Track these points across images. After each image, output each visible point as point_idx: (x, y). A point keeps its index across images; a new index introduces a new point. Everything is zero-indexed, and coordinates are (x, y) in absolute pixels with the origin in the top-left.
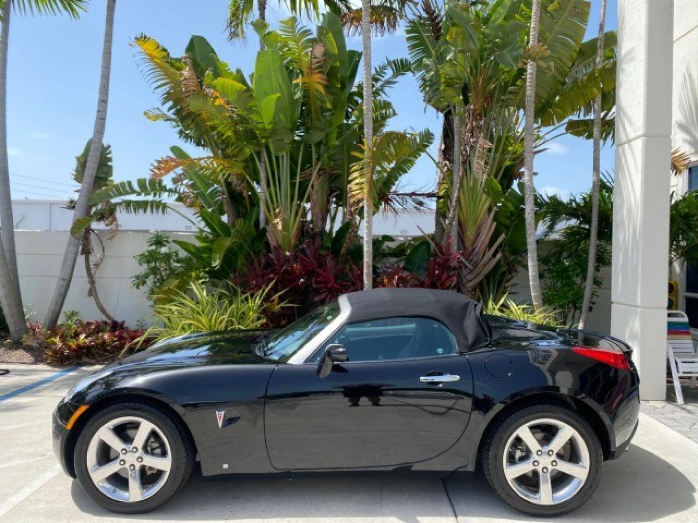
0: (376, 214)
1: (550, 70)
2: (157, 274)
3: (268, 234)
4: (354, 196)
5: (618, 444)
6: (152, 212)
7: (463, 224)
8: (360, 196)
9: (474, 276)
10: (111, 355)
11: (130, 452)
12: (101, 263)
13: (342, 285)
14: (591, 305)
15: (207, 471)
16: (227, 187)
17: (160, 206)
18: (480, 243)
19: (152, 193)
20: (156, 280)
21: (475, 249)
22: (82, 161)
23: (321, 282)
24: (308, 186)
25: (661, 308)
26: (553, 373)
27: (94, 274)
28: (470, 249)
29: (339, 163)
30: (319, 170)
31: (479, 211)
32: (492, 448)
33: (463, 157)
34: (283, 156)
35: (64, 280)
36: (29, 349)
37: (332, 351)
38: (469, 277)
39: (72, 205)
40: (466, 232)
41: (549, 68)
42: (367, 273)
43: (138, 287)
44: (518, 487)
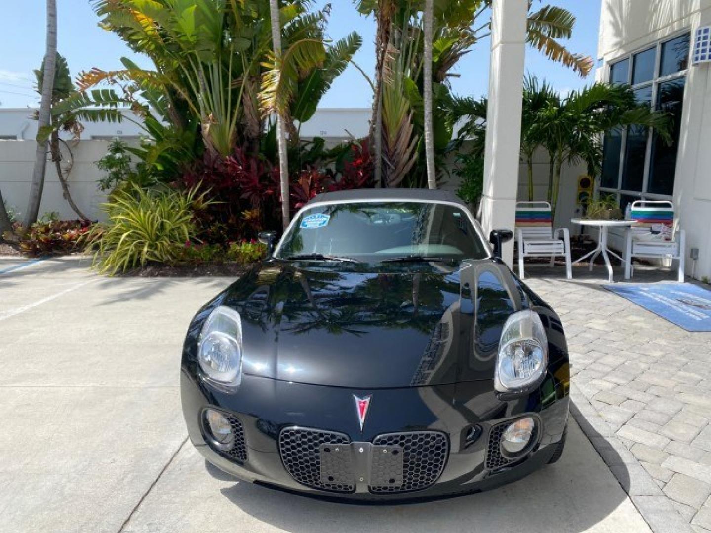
3: (203, 139)
6: (109, 121)
7: (386, 125)
8: (268, 105)
9: (396, 174)
10: (79, 249)
12: (70, 169)
13: (263, 185)
16: (171, 95)
17: (114, 116)
22: (40, 74)
24: (240, 91)
25: (513, 199)
27: (67, 178)
28: (393, 150)
31: (400, 113)
34: (212, 66)
35: (36, 184)
36: (11, 243)
38: (392, 177)
39: (37, 115)
40: (389, 133)
42: (283, 174)
43: (103, 190)
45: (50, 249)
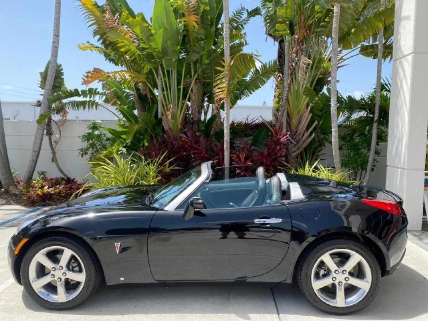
0: (232, 109)
1: (350, 10)
2: (94, 148)
3: (163, 122)
4: (217, 96)
5: (391, 265)
6: (89, 109)
7: (290, 114)
8: (221, 96)
9: (297, 148)
10: (65, 199)
11: (57, 269)
12: (59, 141)
13: (210, 155)
14: (373, 167)
15: (110, 282)
16: (137, 91)
17: (93, 104)
18: (301, 127)
19: (88, 96)
20: (93, 152)
21: (298, 130)
22: (44, 75)
23: (197, 153)
24: (189, 90)
25: (421, 170)
26: (347, 216)
27: (55, 148)
28: (295, 131)
29: (209, 75)
30: (196, 79)
31: (301, 106)
32: (304, 268)
33: (290, 70)
34: (172, 71)
35: (35, 151)
36: (14, 195)
37: (193, 202)
38: (294, 149)
39: (39, 104)
40: (292, 120)
41: (349, 8)
42: (226, 147)
43: (82, 156)
44: (321, 295)
45: (44, 200)
